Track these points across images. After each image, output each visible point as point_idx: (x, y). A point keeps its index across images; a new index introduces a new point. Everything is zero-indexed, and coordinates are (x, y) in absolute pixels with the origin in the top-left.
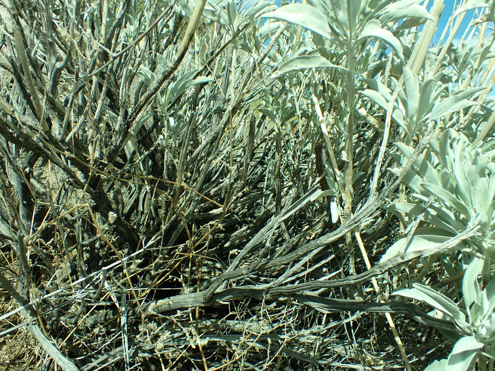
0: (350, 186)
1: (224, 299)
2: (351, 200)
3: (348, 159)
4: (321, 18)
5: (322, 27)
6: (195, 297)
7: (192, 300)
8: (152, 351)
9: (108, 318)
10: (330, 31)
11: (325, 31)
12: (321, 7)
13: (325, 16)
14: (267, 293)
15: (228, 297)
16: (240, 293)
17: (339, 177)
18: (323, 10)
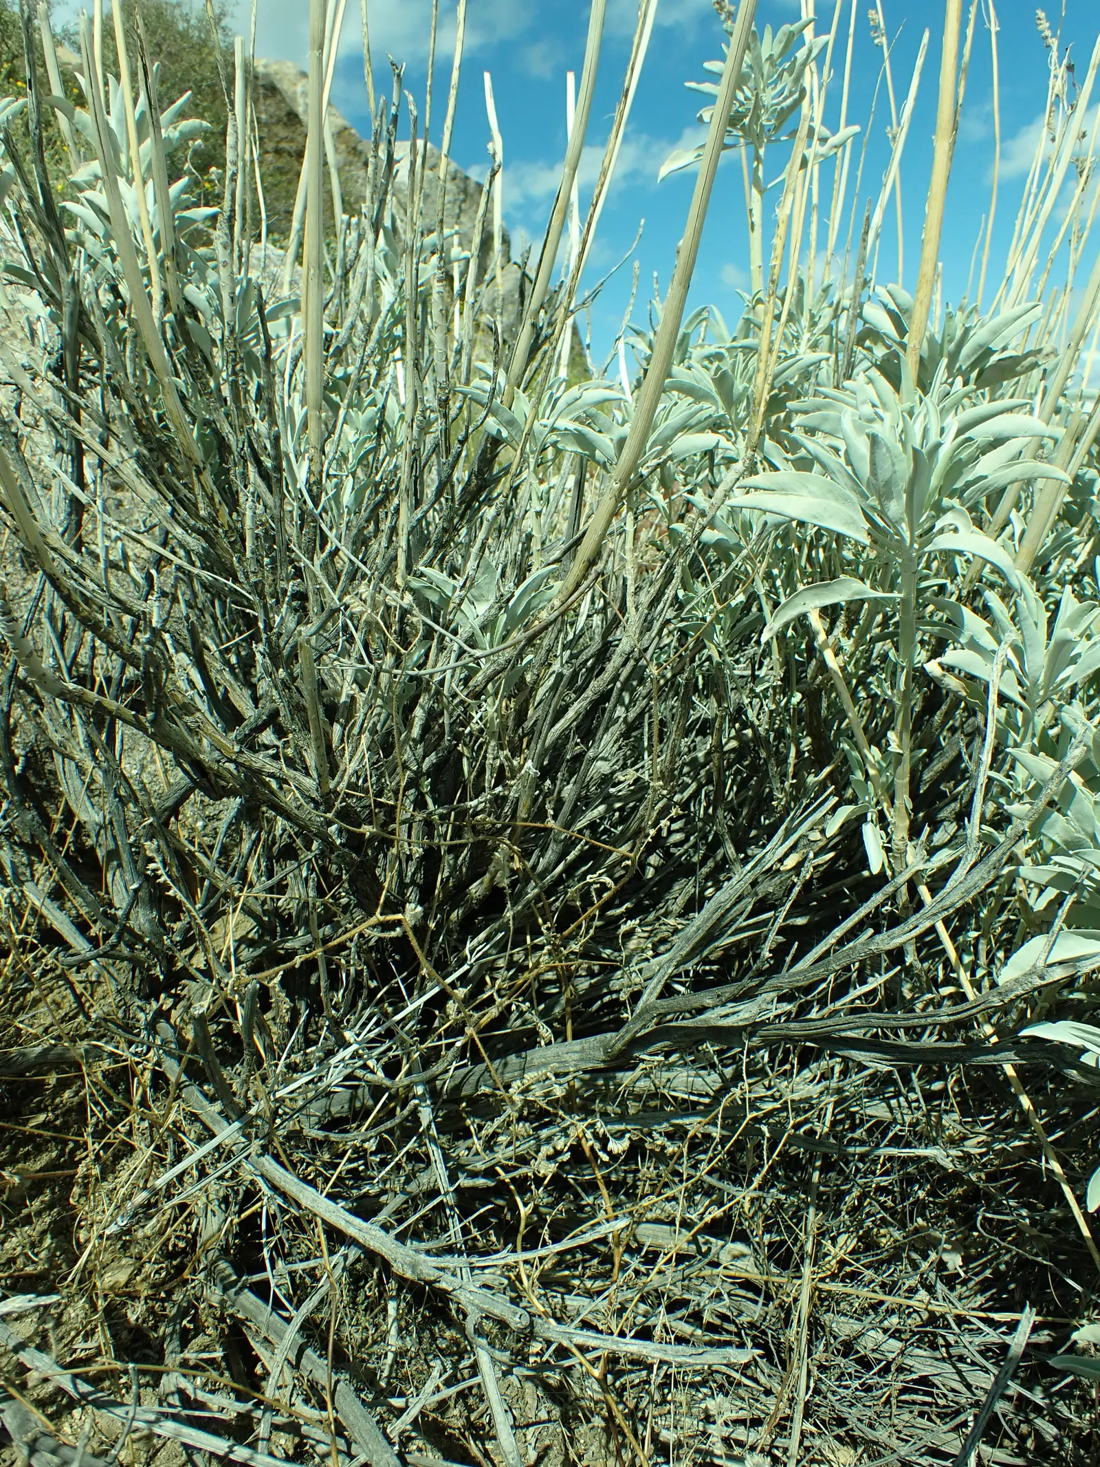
0: (906, 796)
1: (651, 1049)
2: (907, 823)
3: (900, 746)
4: (846, 499)
5: (851, 523)
6: (583, 1050)
7: (576, 1056)
8: (490, 1173)
9: (358, 1104)
10: (867, 526)
11: (858, 530)
12: (846, 479)
13: (854, 497)
14: (752, 1035)
15: (659, 1045)
16: (686, 1035)
17: (873, 766)
18: (850, 483)
